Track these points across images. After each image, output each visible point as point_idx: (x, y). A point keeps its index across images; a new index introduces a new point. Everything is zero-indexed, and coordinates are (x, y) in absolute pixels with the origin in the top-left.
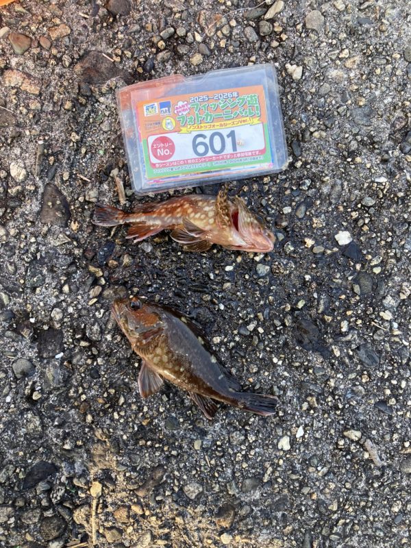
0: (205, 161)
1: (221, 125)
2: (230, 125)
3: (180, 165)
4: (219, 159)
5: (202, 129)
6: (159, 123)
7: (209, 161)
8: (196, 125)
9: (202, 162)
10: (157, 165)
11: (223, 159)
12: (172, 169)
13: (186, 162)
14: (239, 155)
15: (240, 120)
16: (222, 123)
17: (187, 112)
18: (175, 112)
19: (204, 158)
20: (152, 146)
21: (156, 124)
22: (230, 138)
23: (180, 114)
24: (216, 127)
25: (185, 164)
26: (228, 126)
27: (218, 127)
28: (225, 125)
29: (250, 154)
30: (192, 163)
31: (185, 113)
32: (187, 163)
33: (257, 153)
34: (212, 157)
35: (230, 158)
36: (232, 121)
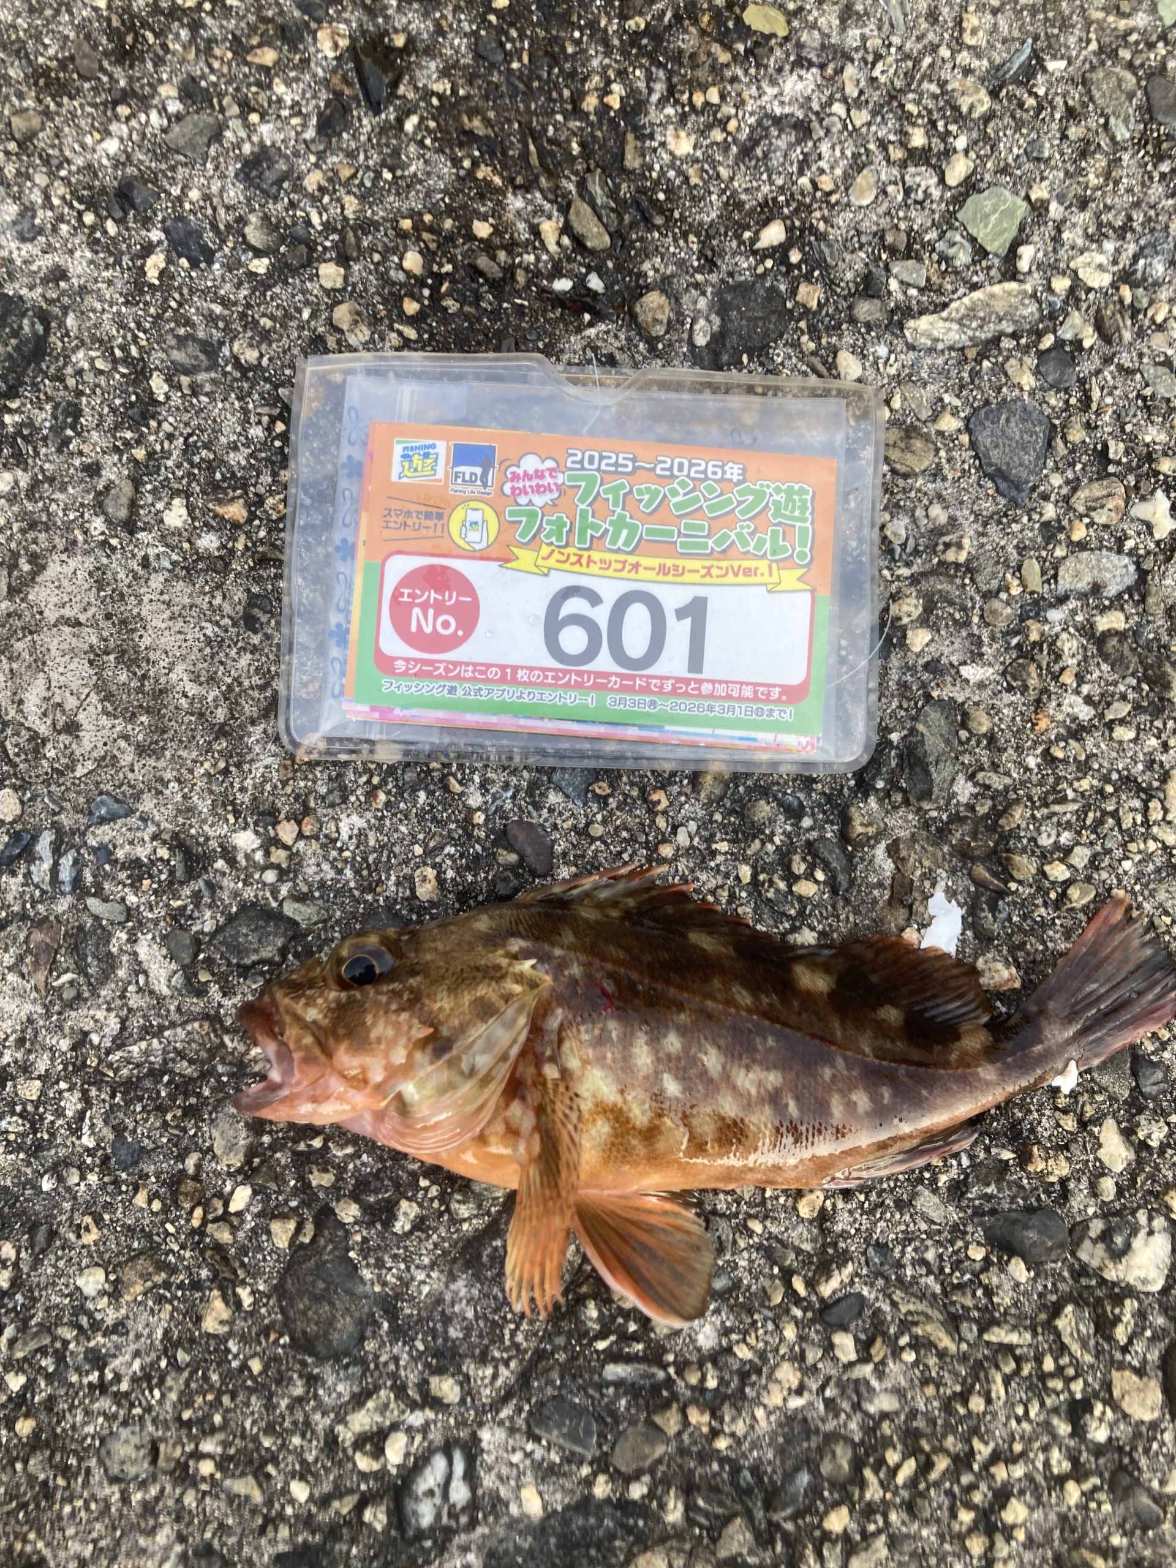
0: (579, 686)
1: (663, 570)
2: (695, 578)
3: (488, 680)
4: (630, 689)
5: (594, 569)
6: (440, 516)
7: (596, 687)
8: (570, 550)
9: (567, 685)
10: (400, 665)
11: (646, 690)
12: (452, 690)
13: (508, 675)
14: (706, 688)
15: (736, 564)
16: (669, 563)
17: (547, 498)
18: (507, 488)
19: (580, 674)
20: (396, 595)
21: (428, 515)
22: (688, 621)
23: (523, 500)
24: (643, 574)
25: (503, 680)
26: (688, 577)
27: (651, 575)
28: (679, 572)
29: (748, 692)
30: (530, 684)
31: (539, 500)
32: (514, 681)
33: (776, 693)
34: (607, 675)
35: (674, 692)
36: (708, 563)
